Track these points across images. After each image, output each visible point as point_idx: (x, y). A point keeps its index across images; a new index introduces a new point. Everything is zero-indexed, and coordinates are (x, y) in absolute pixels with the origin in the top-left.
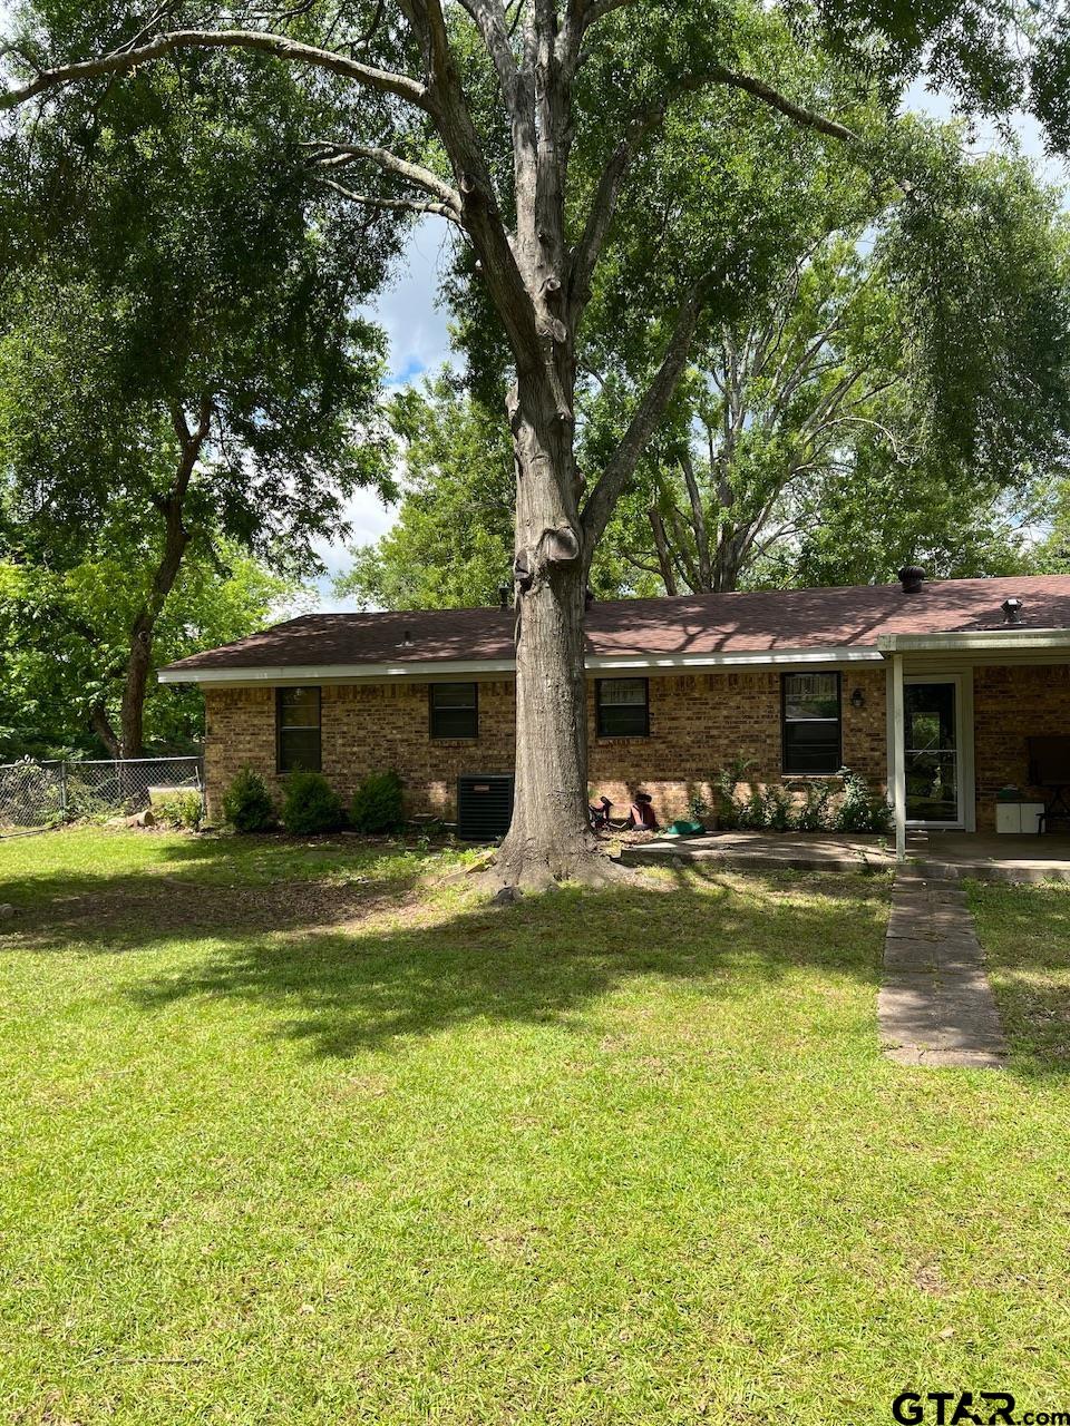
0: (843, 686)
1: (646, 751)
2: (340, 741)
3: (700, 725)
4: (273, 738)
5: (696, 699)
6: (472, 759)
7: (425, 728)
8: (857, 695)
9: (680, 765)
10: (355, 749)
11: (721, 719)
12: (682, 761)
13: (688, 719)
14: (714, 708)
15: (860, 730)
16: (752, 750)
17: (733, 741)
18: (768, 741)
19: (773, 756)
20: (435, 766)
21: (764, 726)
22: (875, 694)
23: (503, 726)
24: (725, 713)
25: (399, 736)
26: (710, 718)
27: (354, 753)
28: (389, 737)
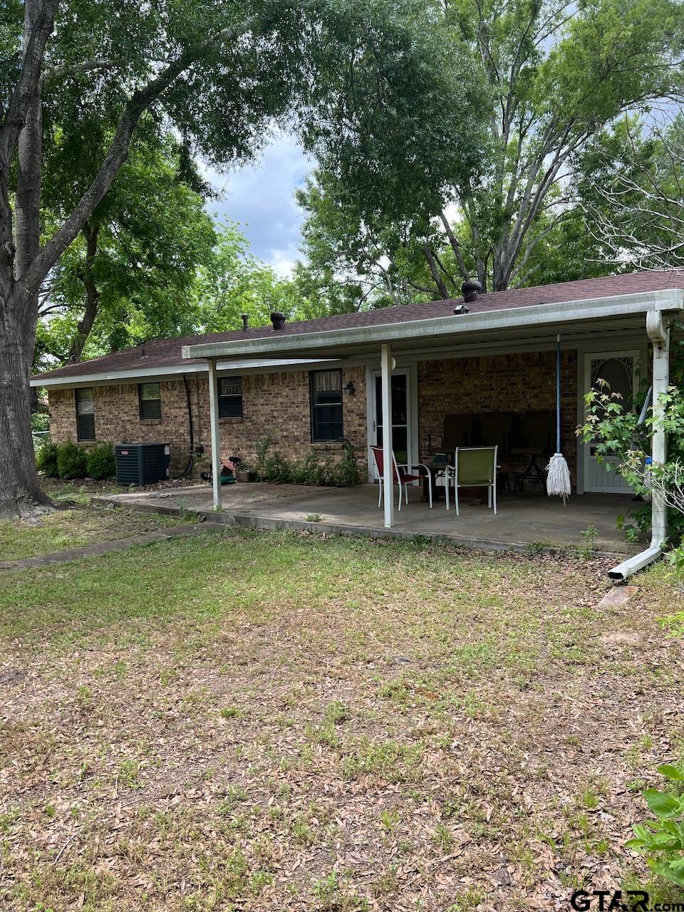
0: (343, 380)
1: (241, 427)
2: (102, 422)
3: (268, 408)
4: (75, 420)
5: (265, 391)
6: (159, 433)
7: (137, 413)
8: (350, 386)
9: (258, 437)
10: (109, 426)
11: (279, 404)
12: (260, 434)
13: (262, 405)
14: (274, 397)
15: (353, 411)
16: (295, 426)
17: (285, 420)
18: (304, 420)
19: (306, 430)
20: (143, 437)
21: (301, 409)
22: (361, 384)
23: (172, 411)
24: (280, 400)
25: (126, 418)
26: (272, 404)
27: (108, 429)
28: (123, 418)
